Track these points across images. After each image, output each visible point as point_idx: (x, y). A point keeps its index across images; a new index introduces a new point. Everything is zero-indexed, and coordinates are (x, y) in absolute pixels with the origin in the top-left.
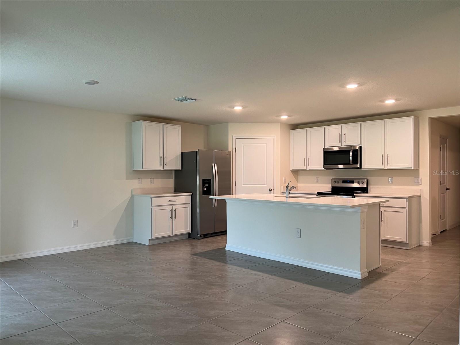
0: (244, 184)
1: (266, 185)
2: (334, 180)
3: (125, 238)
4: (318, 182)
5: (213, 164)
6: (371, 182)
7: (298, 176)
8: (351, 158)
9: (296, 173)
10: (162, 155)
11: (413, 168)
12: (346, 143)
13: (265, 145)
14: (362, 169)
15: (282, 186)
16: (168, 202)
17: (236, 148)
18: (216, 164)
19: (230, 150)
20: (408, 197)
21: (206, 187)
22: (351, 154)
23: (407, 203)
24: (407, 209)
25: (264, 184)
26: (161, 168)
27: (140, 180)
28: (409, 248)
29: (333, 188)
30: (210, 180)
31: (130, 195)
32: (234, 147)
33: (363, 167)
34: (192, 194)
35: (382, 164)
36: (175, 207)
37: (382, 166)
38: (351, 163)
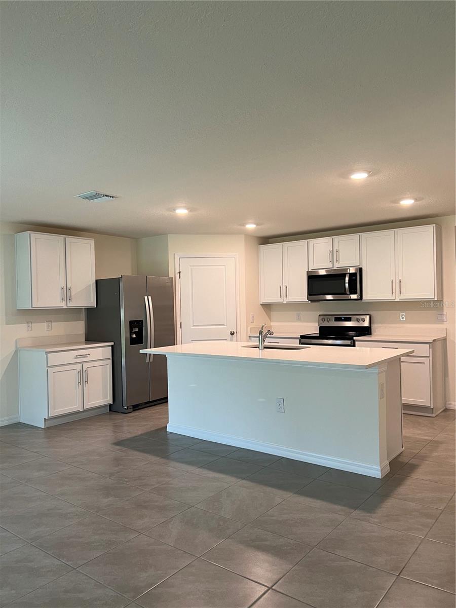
0: (194, 326)
1: (225, 327)
2: (323, 317)
4: (299, 319)
5: (146, 297)
6: (374, 319)
7: (270, 310)
8: (347, 285)
9: (267, 307)
10: (63, 285)
11: (436, 299)
12: (339, 263)
13: (224, 267)
14: (363, 301)
15: (249, 327)
16: (75, 358)
17: (180, 272)
18: (150, 297)
19: (172, 275)
20: (432, 341)
21: (135, 333)
22: (347, 279)
23: (431, 350)
24: (431, 358)
25: (224, 325)
26: (63, 305)
27: (30, 324)
28: (434, 415)
29: (322, 329)
30: (142, 321)
31: (14, 349)
32: (177, 271)
33: (364, 298)
34: (113, 343)
35: (392, 294)
36: (86, 366)
37: (392, 296)
38: (348, 293)
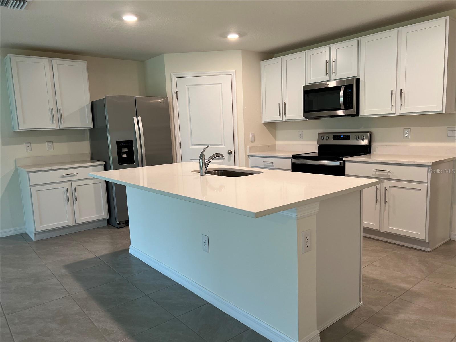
0: (193, 145)
1: (223, 146)
2: (322, 136)
3: (11, 229)
4: (301, 137)
5: (135, 118)
6: (375, 137)
7: (276, 130)
8: (341, 99)
9: (271, 126)
11: (444, 112)
12: (336, 74)
13: (220, 85)
14: (360, 117)
15: (248, 147)
16: (61, 177)
17: (177, 92)
18: (139, 118)
19: (169, 95)
20: (431, 164)
21: (126, 153)
22: (342, 92)
23: (430, 174)
24: (429, 184)
25: (221, 144)
26: (54, 126)
27: (29, 145)
28: (429, 250)
29: (321, 147)
30: (131, 142)
31: (13, 168)
32: (174, 90)
33: (361, 113)
34: (104, 163)
35: (392, 107)
36: (74, 184)
37: (391, 110)
38: (343, 107)
